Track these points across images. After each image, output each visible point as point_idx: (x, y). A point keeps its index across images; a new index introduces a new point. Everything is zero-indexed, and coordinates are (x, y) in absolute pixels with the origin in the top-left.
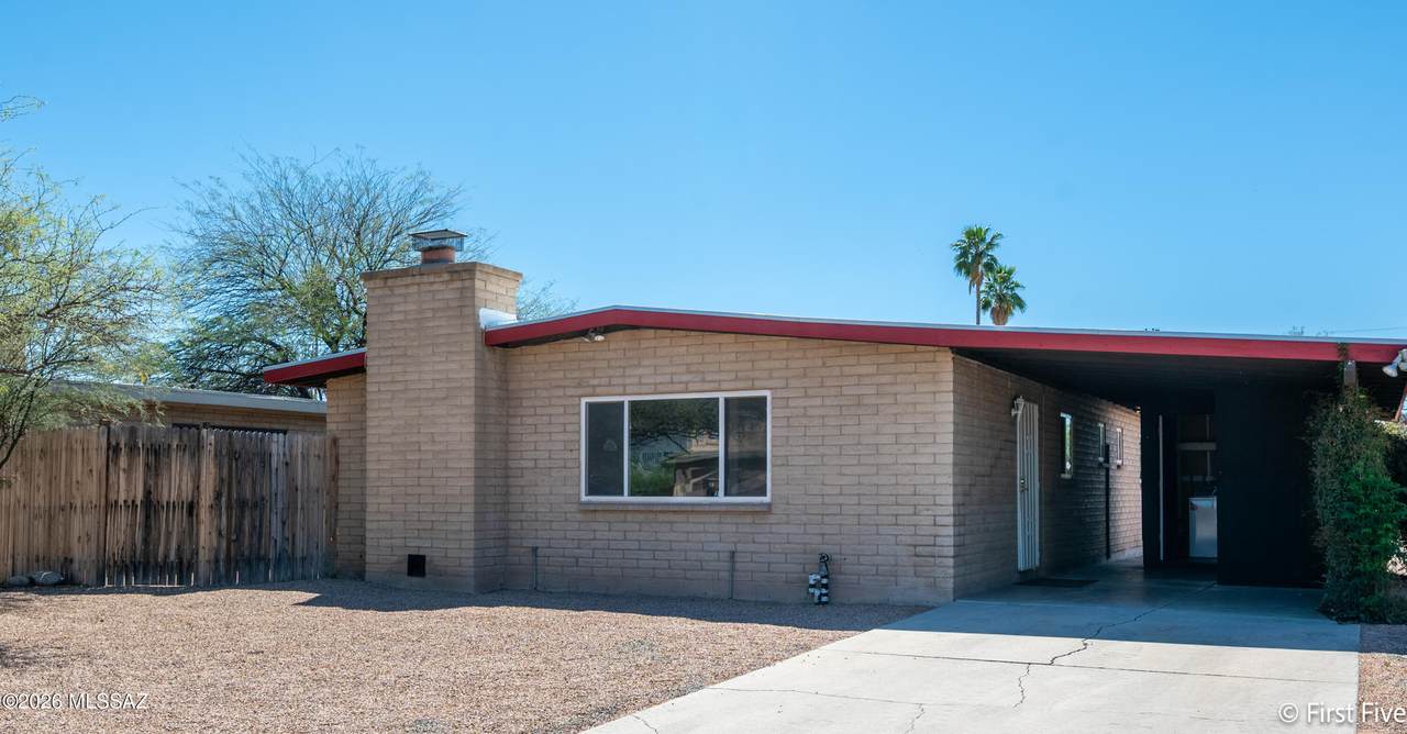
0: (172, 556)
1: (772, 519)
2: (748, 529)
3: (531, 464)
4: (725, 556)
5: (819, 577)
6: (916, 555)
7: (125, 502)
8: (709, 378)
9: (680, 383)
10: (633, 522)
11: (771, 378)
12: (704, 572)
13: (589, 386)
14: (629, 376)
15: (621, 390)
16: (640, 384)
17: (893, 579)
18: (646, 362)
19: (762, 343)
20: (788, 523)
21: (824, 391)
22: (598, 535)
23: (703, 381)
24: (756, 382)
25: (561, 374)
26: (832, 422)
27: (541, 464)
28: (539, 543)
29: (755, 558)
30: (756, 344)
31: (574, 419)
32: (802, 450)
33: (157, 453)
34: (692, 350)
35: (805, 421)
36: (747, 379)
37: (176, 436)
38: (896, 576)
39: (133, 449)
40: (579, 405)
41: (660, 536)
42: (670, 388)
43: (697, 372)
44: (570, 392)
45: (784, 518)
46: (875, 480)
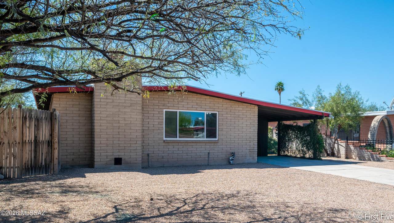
0: (43, 164)
1: (219, 144)
2: (212, 147)
3: (147, 128)
4: (207, 154)
5: (232, 158)
6: (250, 152)
7: (28, 141)
8: (203, 107)
9: (195, 108)
10: (181, 145)
11: (218, 109)
12: (201, 158)
13: (167, 106)
14: (180, 104)
15: (177, 108)
16: (183, 107)
17: (245, 157)
18: (185, 101)
19: (216, 100)
20: (222, 145)
21: (231, 113)
22: (170, 149)
23: (201, 108)
24: (215, 109)
25: (157, 102)
26: (233, 121)
27: (150, 128)
28: (149, 152)
29: (214, 154)
30: (215, 100)
31: (162, 115)
32: (226, 127)
33: (38, 120)
34: (198, 99)
35: (227, 120)
36: (213, 108)
37: (44, 114)
38: (246, 157)
39: (31, 118)
40: (163, 111)
41: (189, 149)
42: (192, 109)
43: (200, 105)
44: (160, 107)
45: (222, 144)
46: (242, 135)
